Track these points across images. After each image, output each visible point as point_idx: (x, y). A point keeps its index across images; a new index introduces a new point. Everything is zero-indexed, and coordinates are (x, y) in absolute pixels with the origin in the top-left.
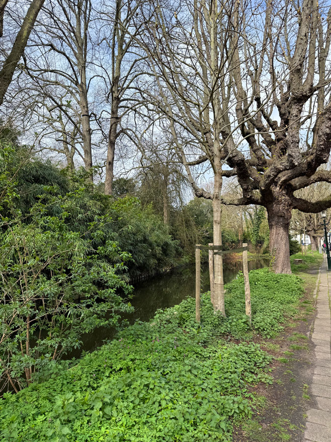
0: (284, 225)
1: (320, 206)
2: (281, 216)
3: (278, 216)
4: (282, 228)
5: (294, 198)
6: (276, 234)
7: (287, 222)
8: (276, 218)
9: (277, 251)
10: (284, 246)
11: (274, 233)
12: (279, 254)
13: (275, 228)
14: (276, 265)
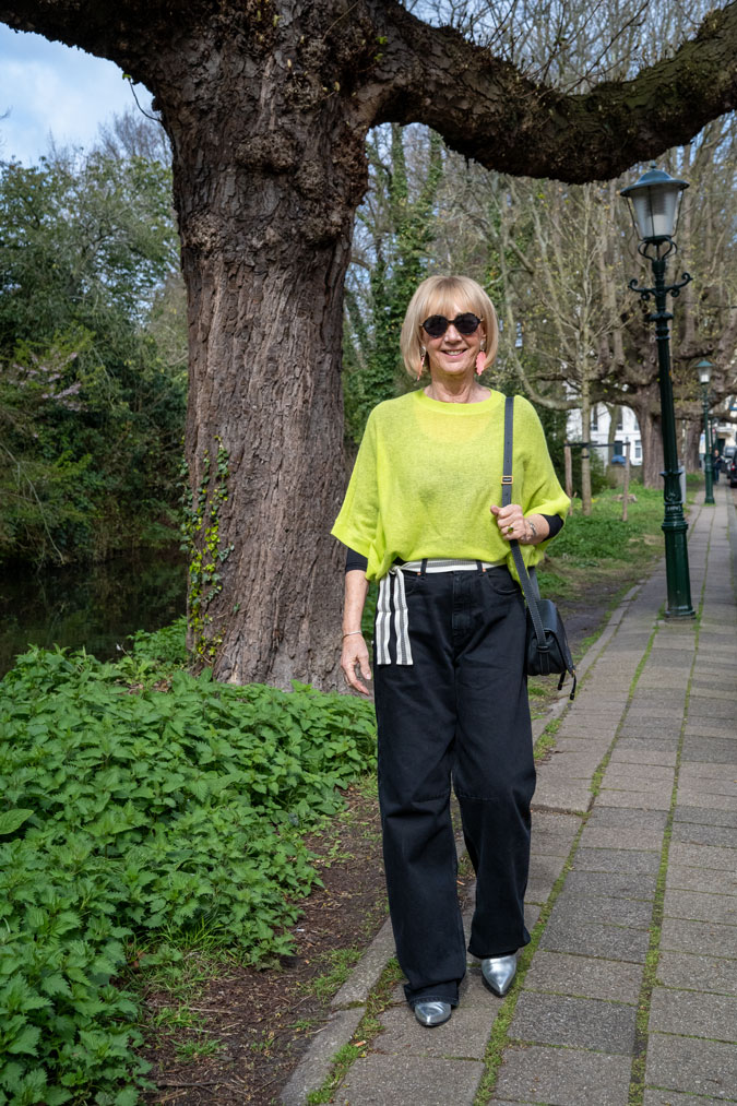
0: (292, 250)
1: (615, 121)
2: (269, 169)
3: (246, 168)
4: (277, 278)
5: (391, 21)
6: (228, 332)
7: (314, 226)
8: (228, 188)
9: (239, 483)
10: (291, 433)
11: (216, 323)
12: (250, 503)
13: (219, 280)
14: (226, 605)
